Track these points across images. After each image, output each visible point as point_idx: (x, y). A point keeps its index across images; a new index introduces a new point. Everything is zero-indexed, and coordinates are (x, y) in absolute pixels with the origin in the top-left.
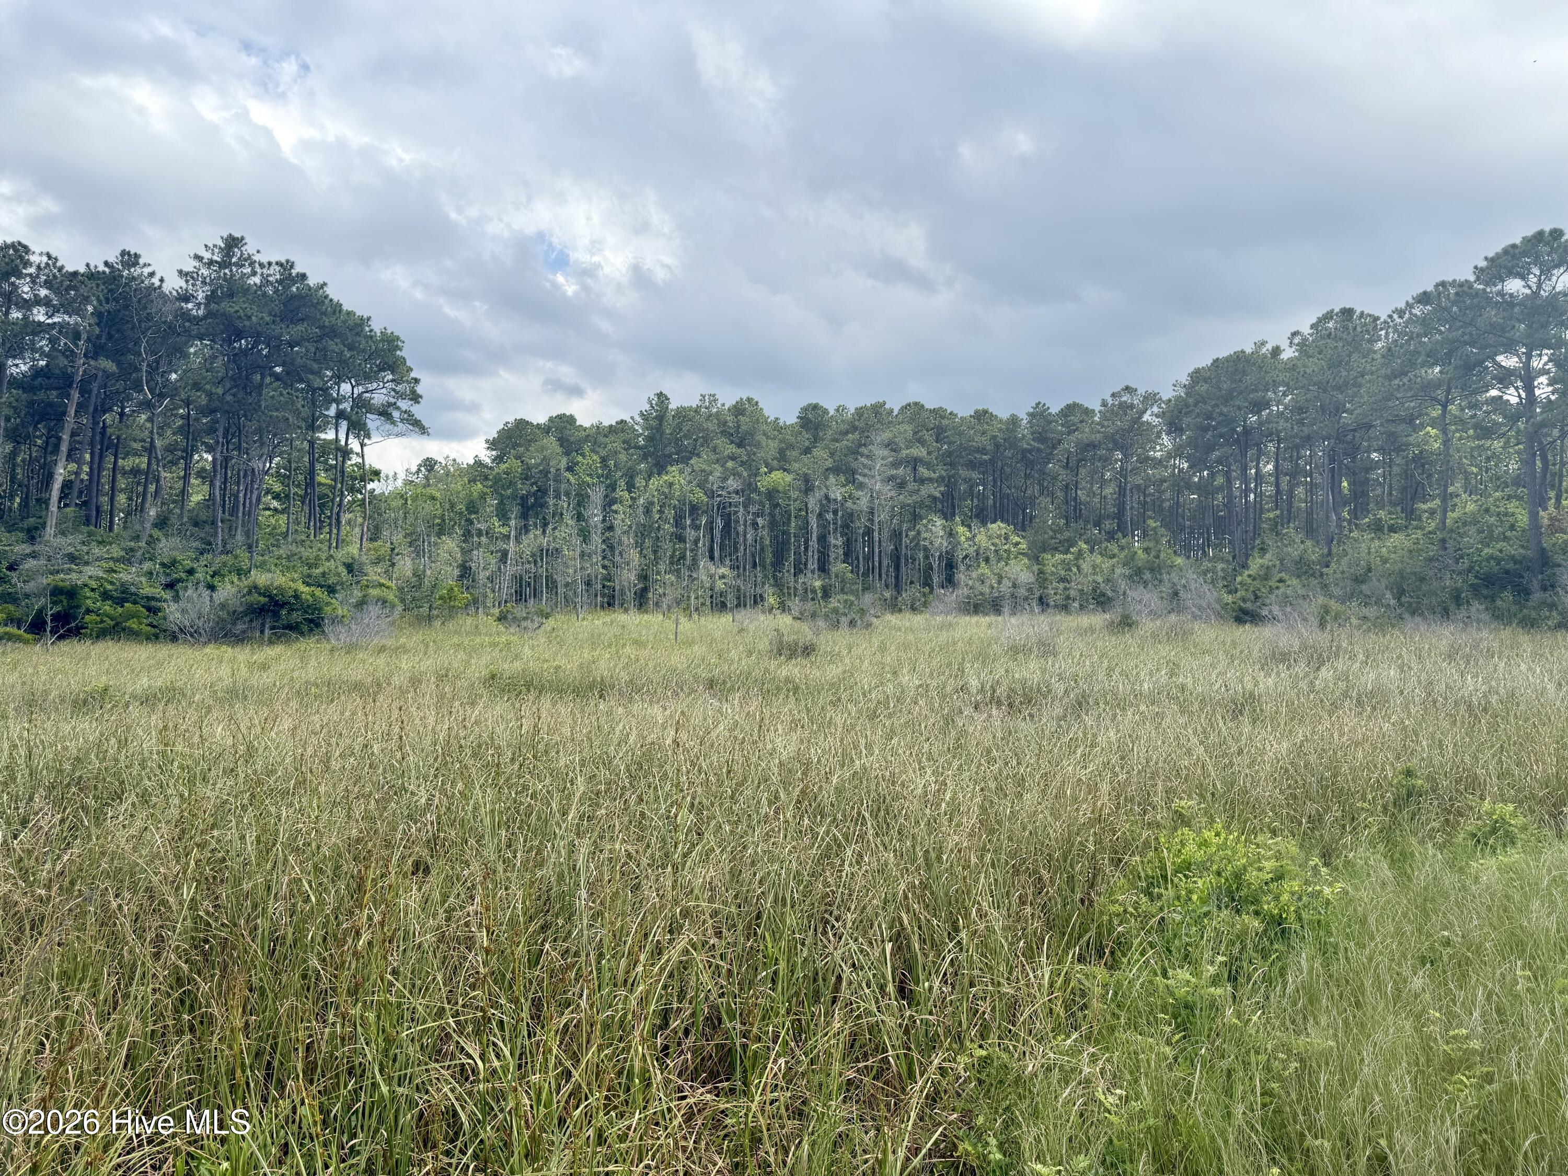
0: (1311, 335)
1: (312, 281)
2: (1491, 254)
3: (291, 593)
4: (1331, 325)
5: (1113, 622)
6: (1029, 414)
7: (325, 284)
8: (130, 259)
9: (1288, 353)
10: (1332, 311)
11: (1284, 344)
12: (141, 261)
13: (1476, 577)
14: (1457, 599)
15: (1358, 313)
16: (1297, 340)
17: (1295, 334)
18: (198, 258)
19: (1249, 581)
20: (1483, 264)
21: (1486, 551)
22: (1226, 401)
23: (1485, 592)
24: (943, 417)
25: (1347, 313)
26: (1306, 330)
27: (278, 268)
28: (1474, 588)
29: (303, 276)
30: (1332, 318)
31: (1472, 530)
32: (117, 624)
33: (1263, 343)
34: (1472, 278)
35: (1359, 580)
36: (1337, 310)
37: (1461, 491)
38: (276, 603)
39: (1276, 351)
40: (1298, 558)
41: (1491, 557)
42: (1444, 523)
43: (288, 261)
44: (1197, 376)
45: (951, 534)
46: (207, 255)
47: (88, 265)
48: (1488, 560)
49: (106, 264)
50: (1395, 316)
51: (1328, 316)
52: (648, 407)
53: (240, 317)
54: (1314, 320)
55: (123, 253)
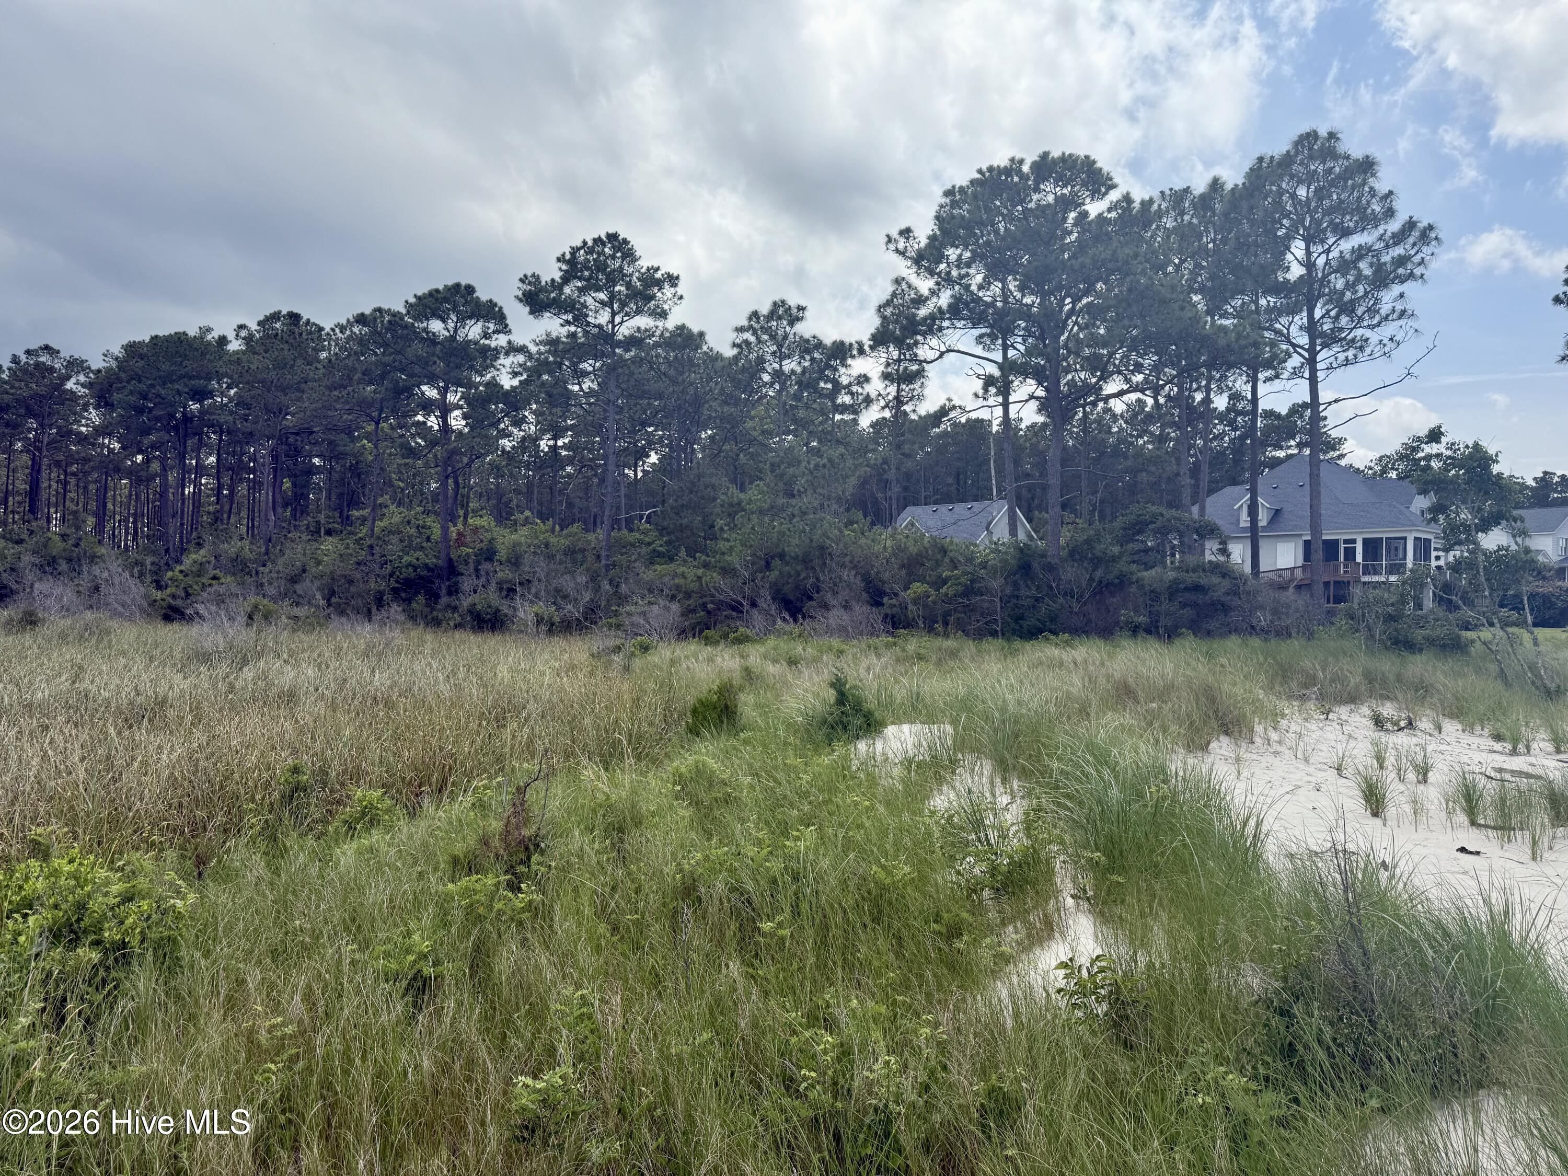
0: (258, 332)
2: (420, 293)
4: (278, 325)
9: (235, 346)
10: (280, 312)
11: (231, 336)
13: (397, 582)
14: (380, 602)
15: (304, 320)
16: (243, 333)
17: (241, 327)
19: (181, 577)
20: (412, 300)
21: (406, 558)
22: (164, 383)
23: (403, 595)
25: (294, 317)
26: (254, 326)
28: (395, 591)
30: (279, 319)
31: (395, 539)
33: (209, 330)
34: (404, 311)
35: (294, 580)
36: (284, 312)
37: (389, 502)
39: (223, 340)
40: (234, 556)
41: (410, 564)
42: (373, 530)
44: (132, 349)
48: (407, 567)
50: (337, 330)
51: (276, 316)
54: (262, 318)
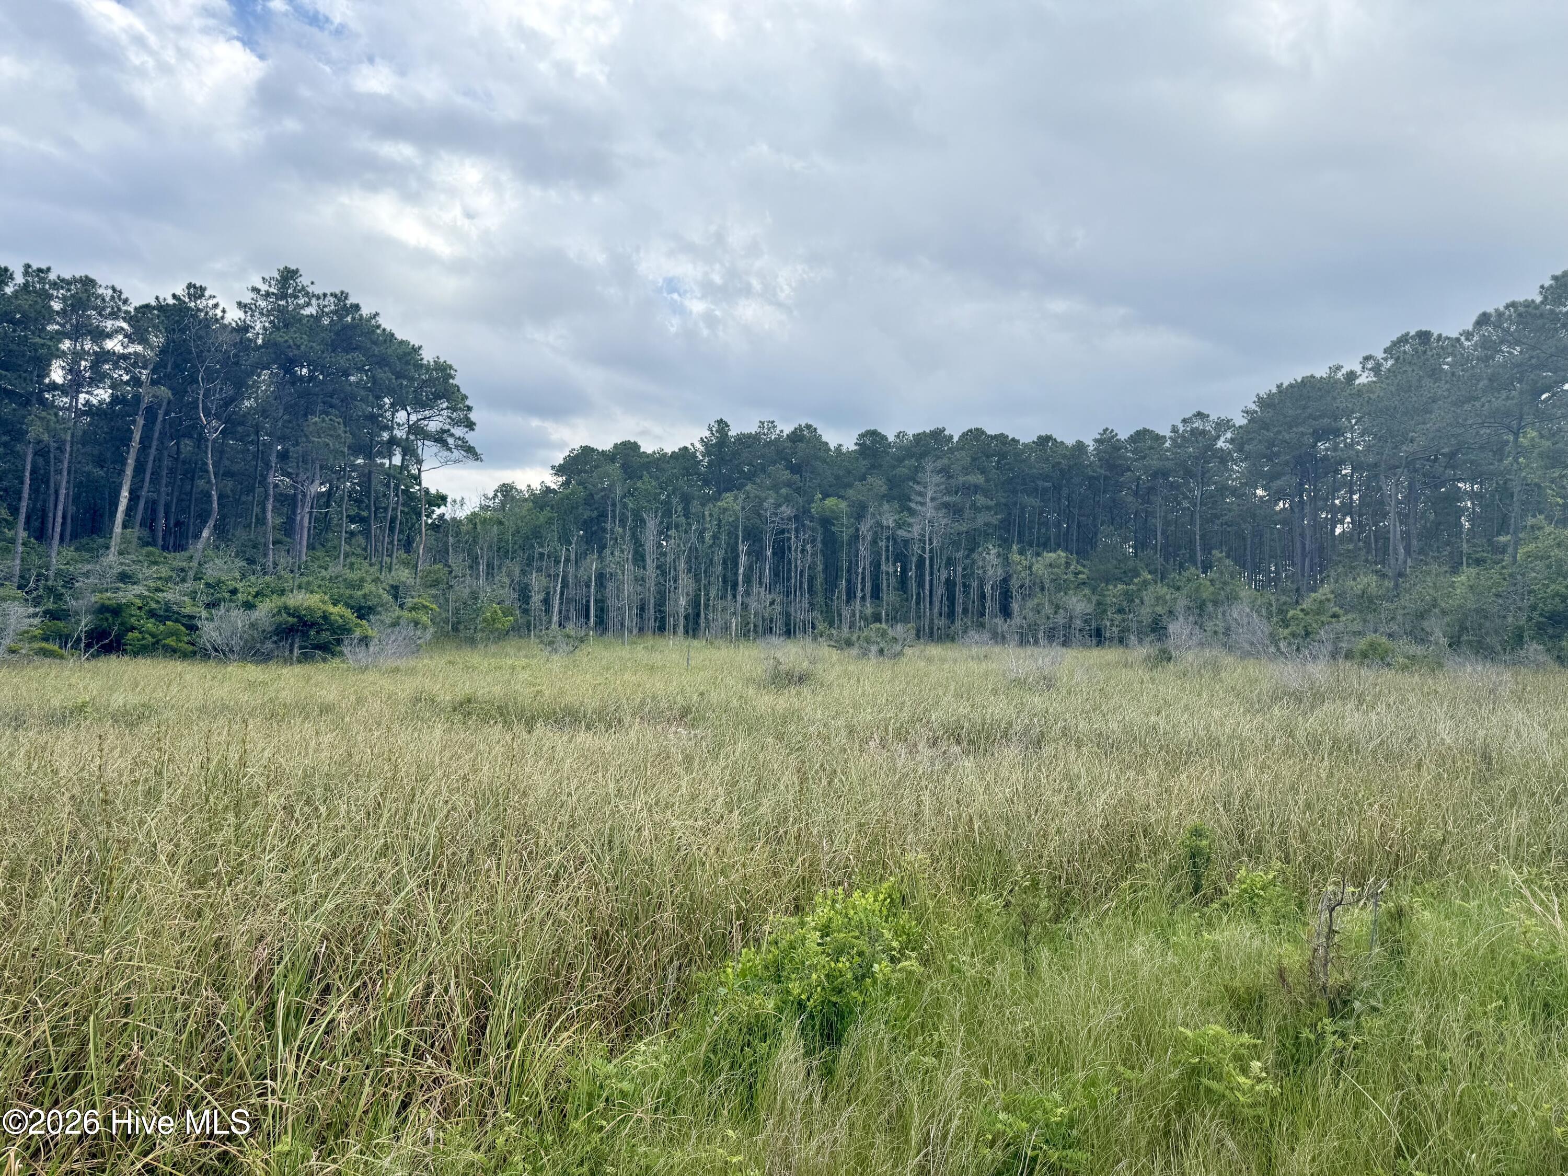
0: (1385, 359)
1: (365, 311)
2: (1558, 273)
3: (320, 613)
4: (1407, 347)
5: (1149, 657)
6: (1096, 441)
7: (377, 314)
8: (197, 292)
9: (1364, 379)
10: (1407, 334)
11: (1358, 368)
12: (207, 294)
13: (1541, 615)
14: (1518, 639)
15: (1435, 336)
16: (1370, 365)
17: (1367, 358)
18: (255, 290)
19: (1301, 615)
20: (1548, 282)
21: (1553, 587)
22: (1291, 427)
23: (1550, 631)
24: (1004, 444)
25: (1424, 336)
26: (1380, 355)
27: (332, 299)
28: (1540, 627)
29: (357, 307)
30: (1407, 341)
31: (1540, 565)
32: (157, 642)
33: (1339, 368)
35: (1421, 615)
36: (1412, 333)
37: (1544, 523)
38: (305, 624)
39: (1351, 376)
40: (1359, 592)
41: (1557, 594)
42: (1515, 557)
43: (342, 293)
44: (1265, 402)
45: (1006, 562)
46: (264, 288)
47: (157, 298)
48: (1553, 597)
49: (174, 296)
50: (1463, 338)
51: (1404, 339)
52: (708, 434)
53: (289, 347)
54: (1388, 344)
55: (190, 286)
